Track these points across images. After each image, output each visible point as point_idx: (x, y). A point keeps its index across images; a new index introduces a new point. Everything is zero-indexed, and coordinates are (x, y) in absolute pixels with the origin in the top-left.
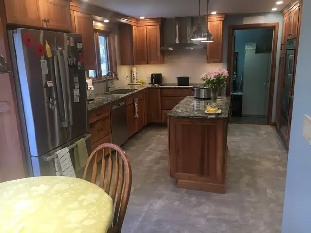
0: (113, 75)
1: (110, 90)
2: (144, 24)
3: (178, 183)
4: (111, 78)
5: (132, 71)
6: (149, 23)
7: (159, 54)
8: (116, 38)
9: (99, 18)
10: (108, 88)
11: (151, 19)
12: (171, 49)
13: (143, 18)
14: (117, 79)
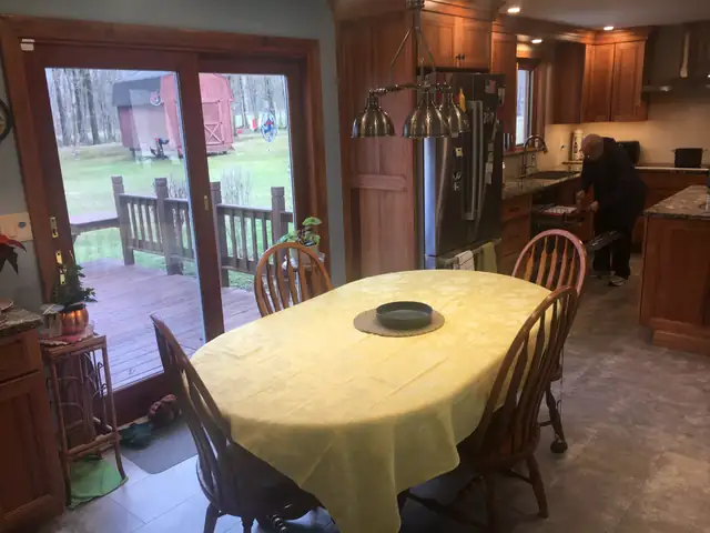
0: (537, 144)
1: (529, 171)
2: (610, 41)
3: (655, 336)
4: (532, 149)
5: (572, 137)
6: (621, 37)
7: (638, 102)
8: (549, 70)
9: (522, 37)
10: (524, 167)
11: (627, 30)
12: (665, 89)
13: (610, 28)
14: (545, 150)
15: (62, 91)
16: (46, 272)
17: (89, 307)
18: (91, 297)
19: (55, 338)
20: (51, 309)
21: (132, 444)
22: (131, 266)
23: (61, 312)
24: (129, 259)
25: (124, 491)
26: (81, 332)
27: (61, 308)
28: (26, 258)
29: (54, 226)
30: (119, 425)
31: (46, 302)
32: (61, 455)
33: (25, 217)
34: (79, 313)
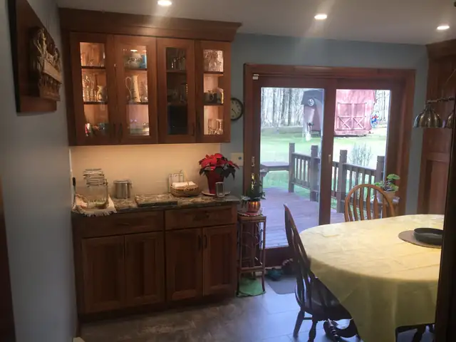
15: (276, 95)
16: (246, 181)
17: (262, 202)
18: (263, 196)
19: (244, 213)
20: (245, 198)
21: (271, 277)
22: (292, 193)
23: (249, 201)
24: (291, 189)
25: (263, 297)
26: (256, 212)
27: (249, 199)
28: (239, 173)
29: (253, 161)
30: (266, 266)
31: (243, 195)
32: (238, 269)
33: (242, 155)
34: (257, 203)
